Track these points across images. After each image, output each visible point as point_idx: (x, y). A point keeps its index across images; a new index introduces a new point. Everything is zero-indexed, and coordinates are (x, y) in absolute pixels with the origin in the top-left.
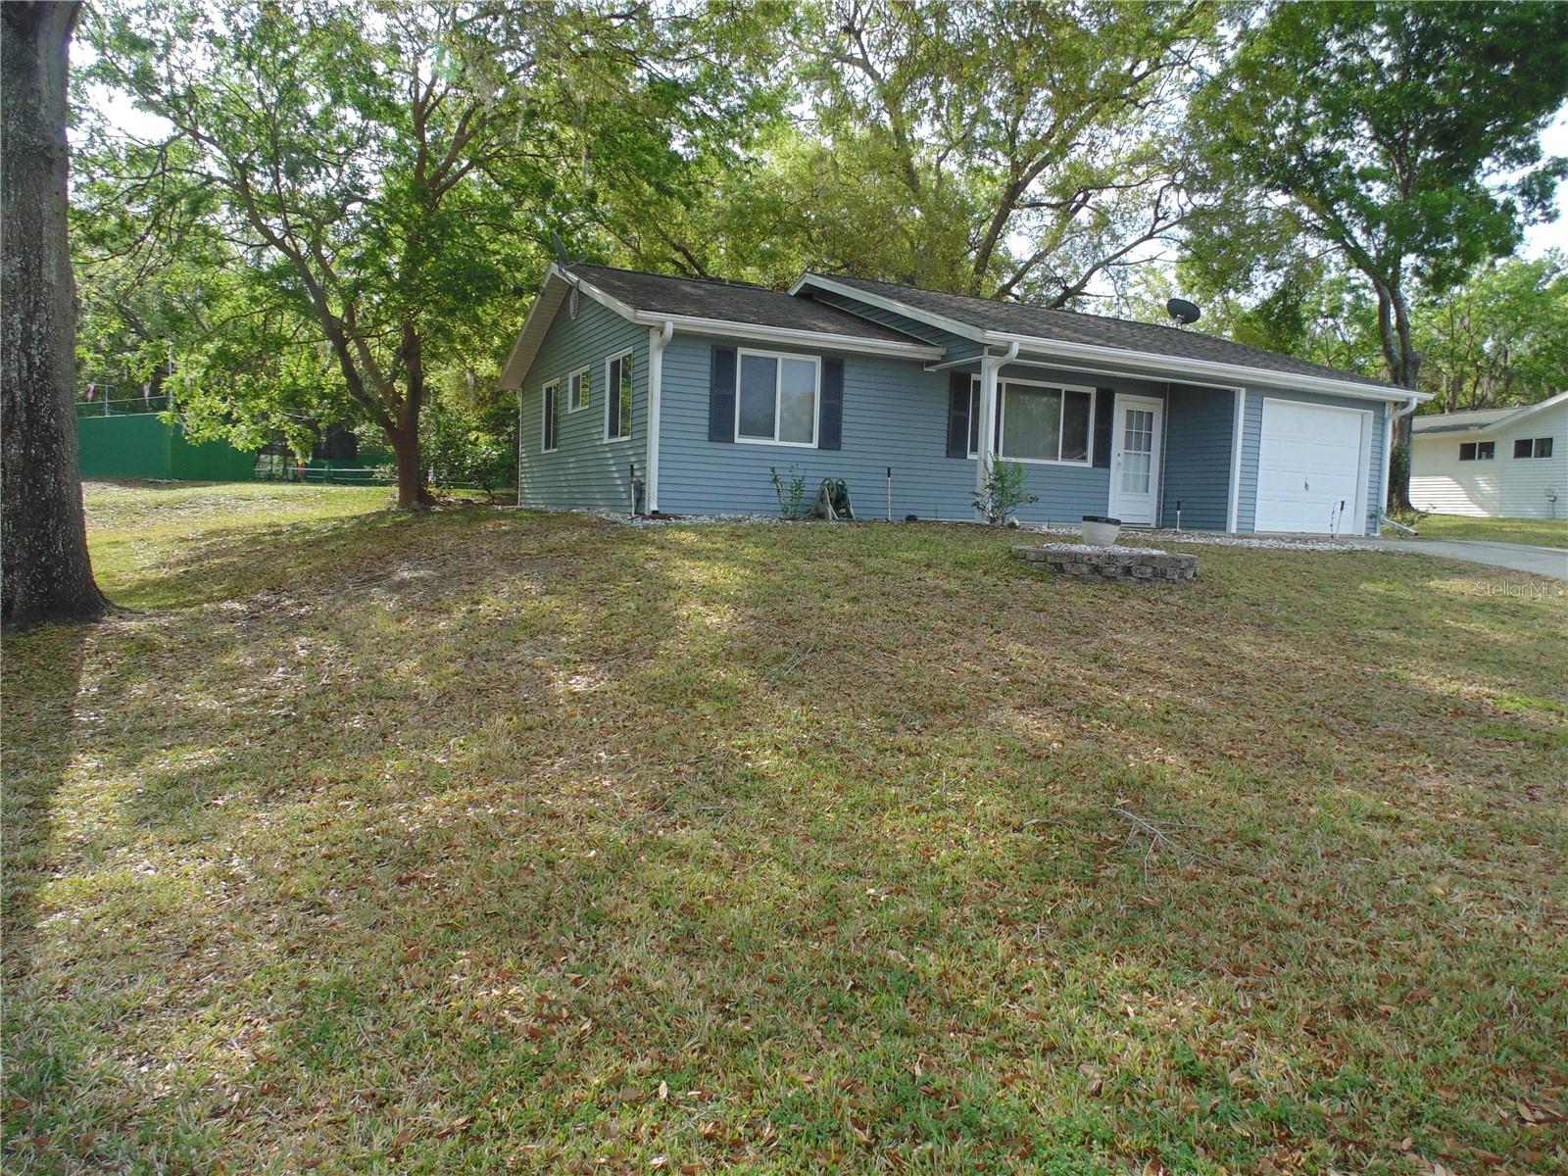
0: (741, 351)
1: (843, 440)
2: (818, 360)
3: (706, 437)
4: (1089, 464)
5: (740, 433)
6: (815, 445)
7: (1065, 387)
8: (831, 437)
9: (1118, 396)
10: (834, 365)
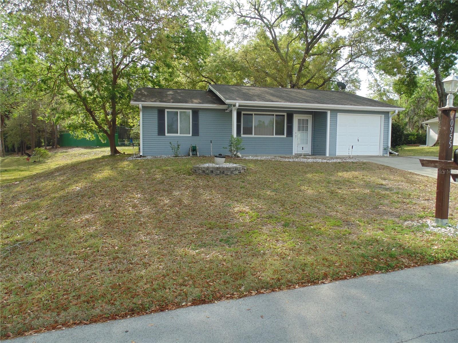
0: (166, 110)
1: (200, 133)
2: (191, 111)
3: (157, 134)
4: (285, 136)
6: (191, 135)
7: (275, 114)
8: (196, 132)
9: (294, 115)
10: (196, 112)
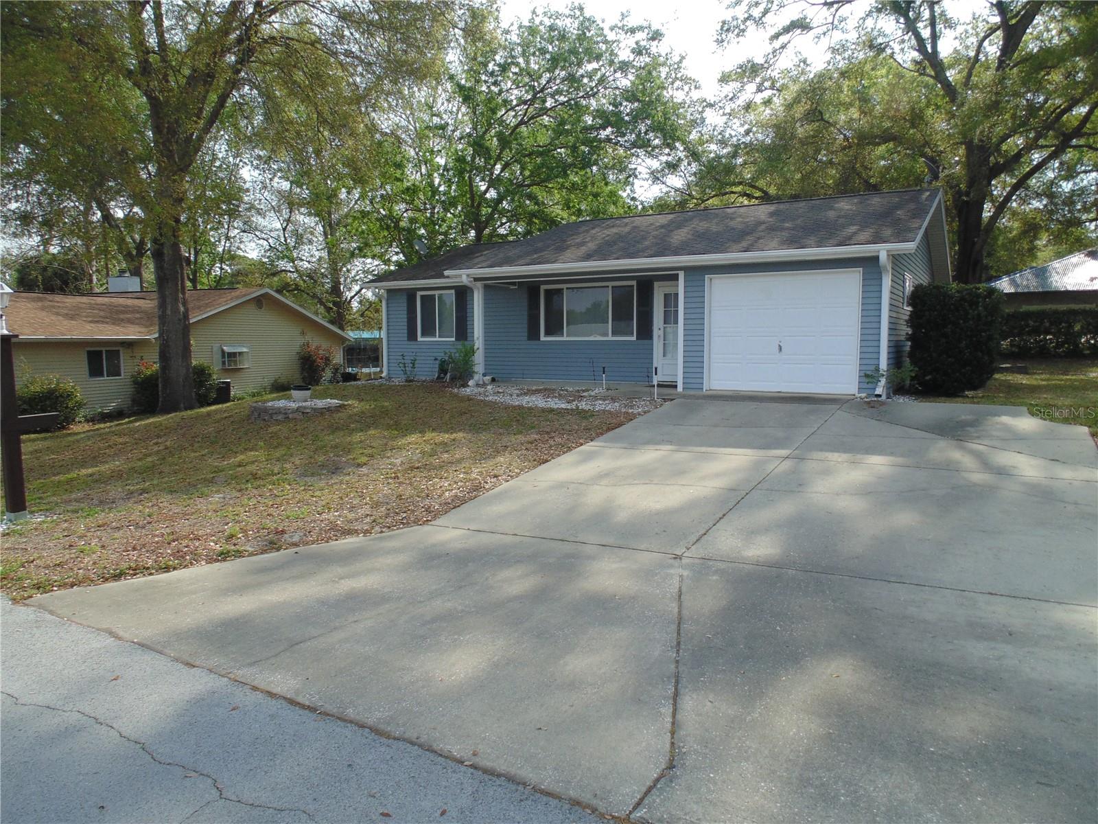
0: (418, 294)
1: (468, 335)
2: (453, 291)
3: (406, 339)
4: (634, 338)
5: (423, 335)
6: (454, 338)
7: (611, 284)
8: (461, 333)
9: (656, 284)
10: (462, 293)
